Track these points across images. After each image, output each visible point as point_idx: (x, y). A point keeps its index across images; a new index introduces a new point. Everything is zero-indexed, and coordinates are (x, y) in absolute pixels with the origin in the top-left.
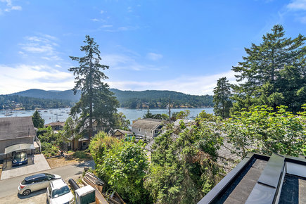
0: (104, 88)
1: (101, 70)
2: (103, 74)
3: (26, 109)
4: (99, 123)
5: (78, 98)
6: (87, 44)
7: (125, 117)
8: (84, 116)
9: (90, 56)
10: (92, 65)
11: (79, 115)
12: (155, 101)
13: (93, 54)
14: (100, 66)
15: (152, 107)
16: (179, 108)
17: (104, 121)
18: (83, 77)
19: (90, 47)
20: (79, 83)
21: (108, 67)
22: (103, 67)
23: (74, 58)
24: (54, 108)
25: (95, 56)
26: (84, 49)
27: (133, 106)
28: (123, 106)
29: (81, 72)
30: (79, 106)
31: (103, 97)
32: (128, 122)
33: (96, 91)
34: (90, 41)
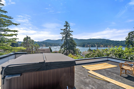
0: (72, 39)
1: (70, 32)
2: (71, 34)
3: (46, 46)
4: (69, 52)
5: (63, 43)
6: (66, 24)
7: (79, 50)
8: (65, 49)
9: (67, 28)
10: (67, 31)
11: (63, 49)
12: (94, 44)
13: (68, 27)
14: (70, 31)
15: (92, 46)
16: (107, 47)
17: (71, 51)
18: (64, 36)
19: (67, 25)
20: (63, 38)
21: (73, 32)
22: (71, 31)
23: (62, 30)
24: (54, 46)
25: (68, 28)
26: (65, 26)
27: (83, 46)
28: (79, 46)
29: (64, 34)
30: (63, 45)
31: (71, 42)
32: (81, 52)
33: (68, 40)
34: (67, 23)
